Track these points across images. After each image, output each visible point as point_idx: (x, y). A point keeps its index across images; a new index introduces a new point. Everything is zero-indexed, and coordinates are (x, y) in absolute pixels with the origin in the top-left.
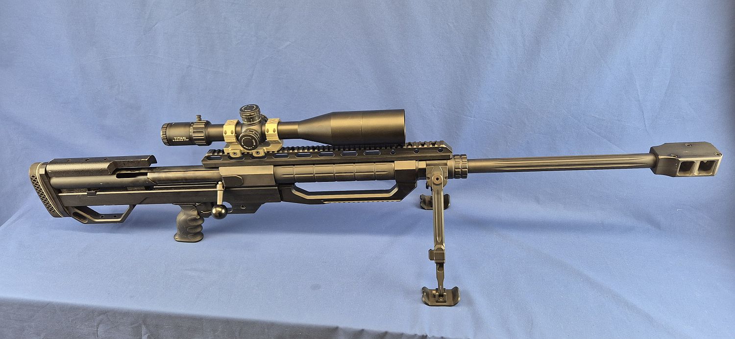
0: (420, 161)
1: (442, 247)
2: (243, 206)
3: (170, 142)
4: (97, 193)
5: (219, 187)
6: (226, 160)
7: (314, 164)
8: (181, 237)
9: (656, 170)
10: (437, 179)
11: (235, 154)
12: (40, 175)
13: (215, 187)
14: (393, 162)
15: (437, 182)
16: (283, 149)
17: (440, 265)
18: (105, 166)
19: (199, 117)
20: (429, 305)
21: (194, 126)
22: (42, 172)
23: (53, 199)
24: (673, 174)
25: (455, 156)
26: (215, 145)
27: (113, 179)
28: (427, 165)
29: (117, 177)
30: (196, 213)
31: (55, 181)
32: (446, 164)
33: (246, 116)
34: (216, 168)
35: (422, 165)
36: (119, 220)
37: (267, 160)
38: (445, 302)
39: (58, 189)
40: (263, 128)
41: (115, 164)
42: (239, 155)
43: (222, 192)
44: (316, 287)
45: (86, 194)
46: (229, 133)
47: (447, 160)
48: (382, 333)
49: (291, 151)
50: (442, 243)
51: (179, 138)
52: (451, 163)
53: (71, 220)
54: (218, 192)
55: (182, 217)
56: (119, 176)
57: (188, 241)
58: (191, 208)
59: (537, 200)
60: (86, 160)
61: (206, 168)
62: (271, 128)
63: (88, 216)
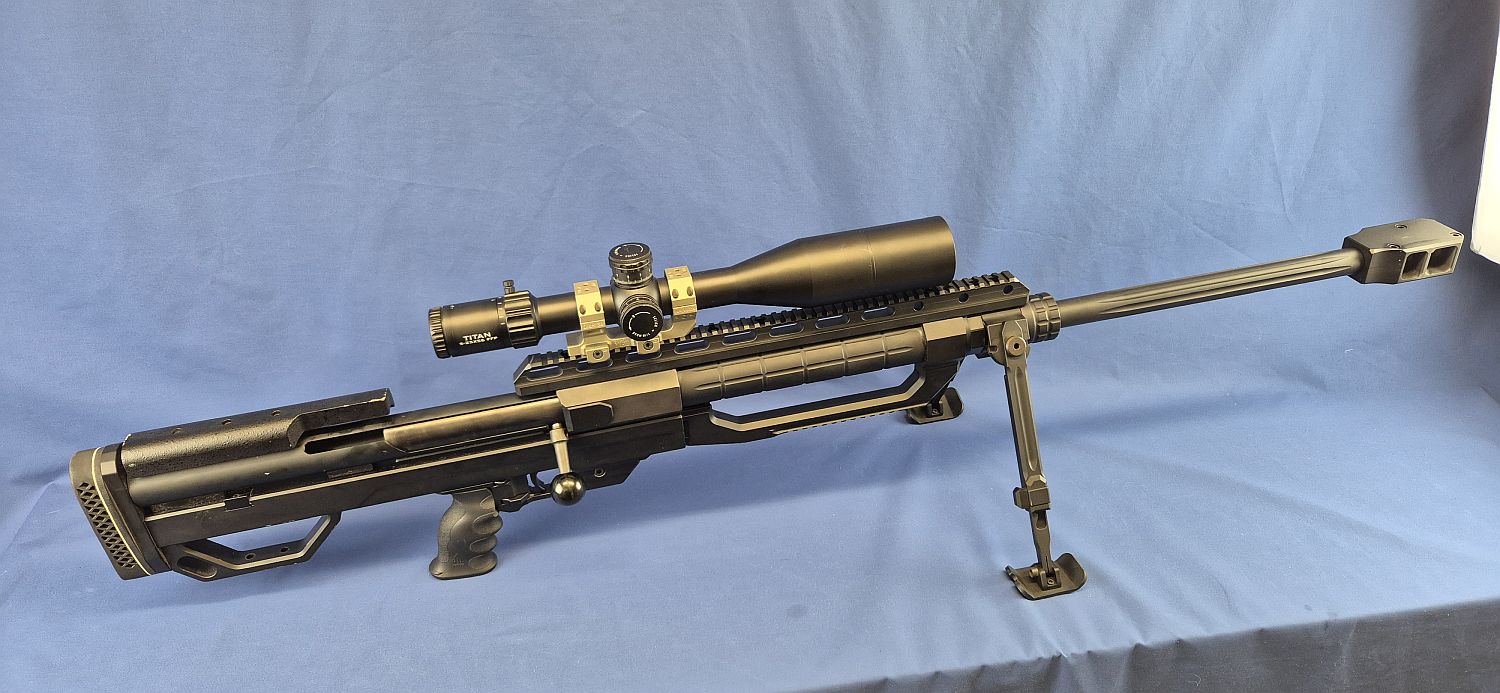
0: (969, 316)
1: (1042, 479)
2: (599, 472)
3: (452, 346)
4: (252, 499)
5: (557, 434)
6: (573, 372)
7: (760, 354)
8: (451, 566)
9: (1365, 277)
10: (1017, 346)
11: (598, 354)
12: (104, 477)
13: (549, 437)
14: (919, 325)
15: (1014, 352)
16: (698, 330)
17: (1040, 517)
18: (281, 427)
19: (511, 283)
20: (1032, 599)
21: (506, 306)
22: (110, 468)
23: (134, 532)
24: (1393, 280)
25: (1031, 297)
26: (550, 343)
27: (300, 456)
28: (986, 323)
29: (306, 451)
30: (491, 505)
31: (139, 486)
32: (1021, 316)
33: (628, 267)
34: (550, 393)
35: (976, 323)
36: (300, 554)
37: (663, 360)
38: (1059, 586)
39: (147, 505)
40: (663, 290)
41: (304, 419)
42: (606, 357)
43: (565, 444)
44: (797, 612)
45: (223, 504)
46: (591, 311)
47: (1020, 307)
48: (975, 672)
49: (715, 333)
50: (1039, 471)
51: (475, 336)
52: (1029, 313)
53: (172, 579)
54: (557, 446)
55: (457, 520)
56: (310, 449)
57: (468, 573)
58: (482, 497)
59: (1115, 374)
60: (224, 423)
61: (522, 398)
62: (682, 287)
63: (219, 562)
